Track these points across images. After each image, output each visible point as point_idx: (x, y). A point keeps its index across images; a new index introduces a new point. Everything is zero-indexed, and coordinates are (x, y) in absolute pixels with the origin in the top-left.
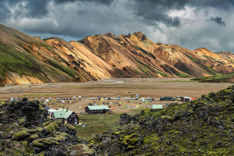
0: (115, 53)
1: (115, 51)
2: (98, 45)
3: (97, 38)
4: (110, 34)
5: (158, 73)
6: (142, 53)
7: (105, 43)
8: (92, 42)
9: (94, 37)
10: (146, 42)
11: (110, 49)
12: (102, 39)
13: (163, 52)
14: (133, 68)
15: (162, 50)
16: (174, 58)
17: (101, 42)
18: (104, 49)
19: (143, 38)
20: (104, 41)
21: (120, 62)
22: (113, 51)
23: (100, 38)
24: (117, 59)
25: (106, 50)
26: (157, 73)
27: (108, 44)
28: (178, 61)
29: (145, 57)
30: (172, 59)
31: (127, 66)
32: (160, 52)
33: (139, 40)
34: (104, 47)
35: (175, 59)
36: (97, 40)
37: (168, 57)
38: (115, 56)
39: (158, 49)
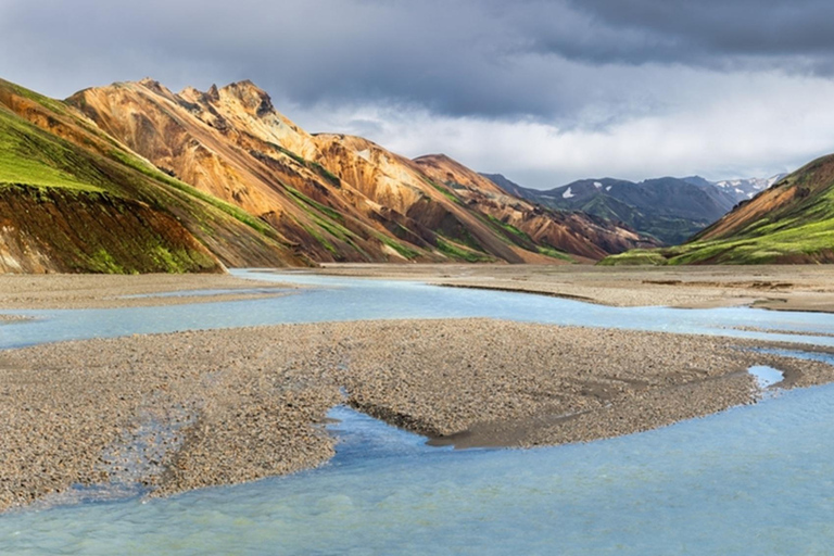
0: (210, 155)
1: (210, 151)
2: (132, 124)
3: (125, 96)
4: (157, 85)
5: (382, 243)
6: (291, 163)
7: (158, 117)
8: (106, 111)
9: (112, 92)
10: (278, 124)
11: (187, 140)
12: (144, 102)
13: (351, 163)
14: (296, 222)
15: (345, 154)
16: (400, 185)
17: (144, 113)
18: (158, 140)
19: (263, 104)
20: (150, 107)
21: (241, 195)
22: (202, 149)
23: (136, 97)
24: (225, 181)
25: (167, 144)
26: (379, 242)
27: (172, 120)
28: (419, 197)
29: (305, 176)
30: (395, 191)
31: (272, 212)
32: (340, 162)
33: (249, 114)
34: (159, 134)
35: (403, 189)
36: (123, 102)
37: (376, 180)
38: (213, 171)
39: (331, 150)
